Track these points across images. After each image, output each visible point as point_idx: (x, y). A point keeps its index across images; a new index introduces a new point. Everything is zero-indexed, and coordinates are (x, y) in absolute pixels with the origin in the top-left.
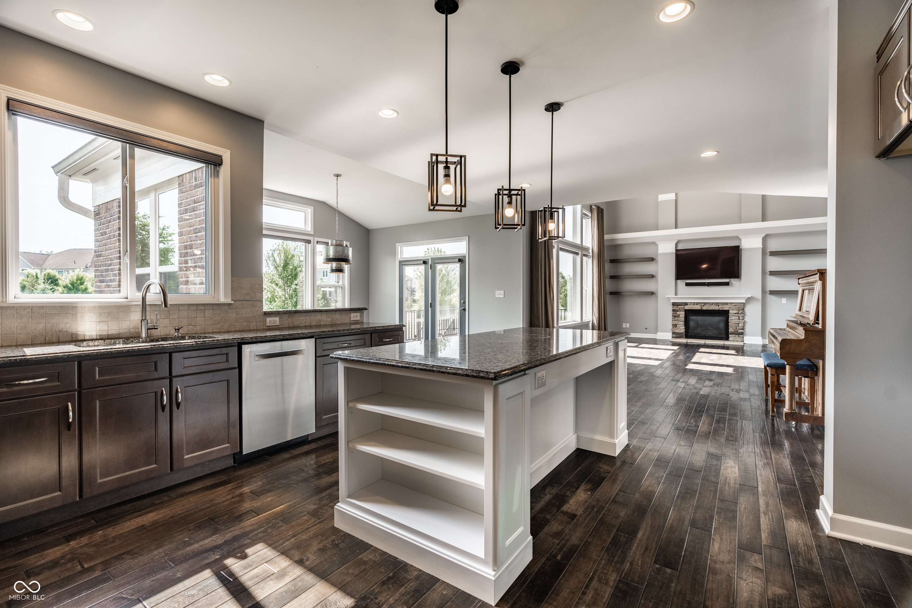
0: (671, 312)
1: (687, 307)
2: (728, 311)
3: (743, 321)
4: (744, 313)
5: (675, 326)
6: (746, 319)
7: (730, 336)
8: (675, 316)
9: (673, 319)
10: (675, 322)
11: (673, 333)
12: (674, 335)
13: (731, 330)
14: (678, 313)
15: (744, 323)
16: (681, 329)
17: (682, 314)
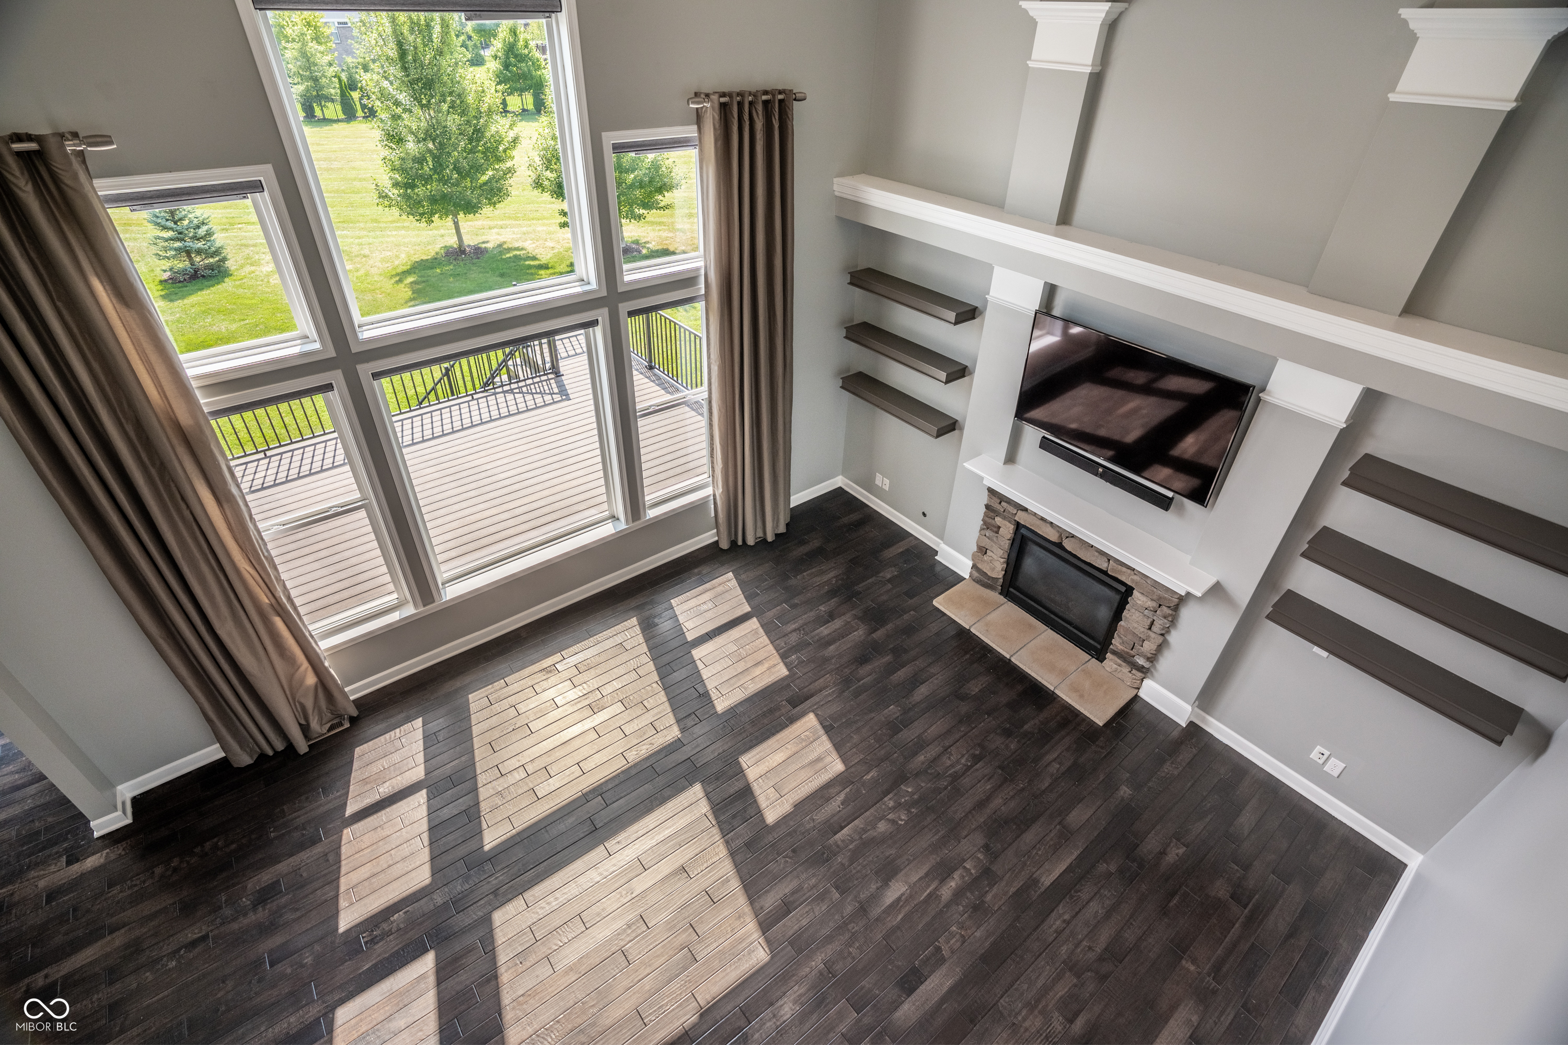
0: (984, 510)
1: (1021, 517)
2: (1134, 589)
3: (1160, 639)
4: (1173, 620)
5: (983, 550)
6: (1173, 637)
7: (1109, 655)
8: (989, 526)
9: (982, 529)
10: (986, 543)
11: (974, 567)
12: (976, 574)
13: (1116, 643)
14: (998, 520)
15: (1162, 646)
16: (996, 567)
17: (1007, 530)
